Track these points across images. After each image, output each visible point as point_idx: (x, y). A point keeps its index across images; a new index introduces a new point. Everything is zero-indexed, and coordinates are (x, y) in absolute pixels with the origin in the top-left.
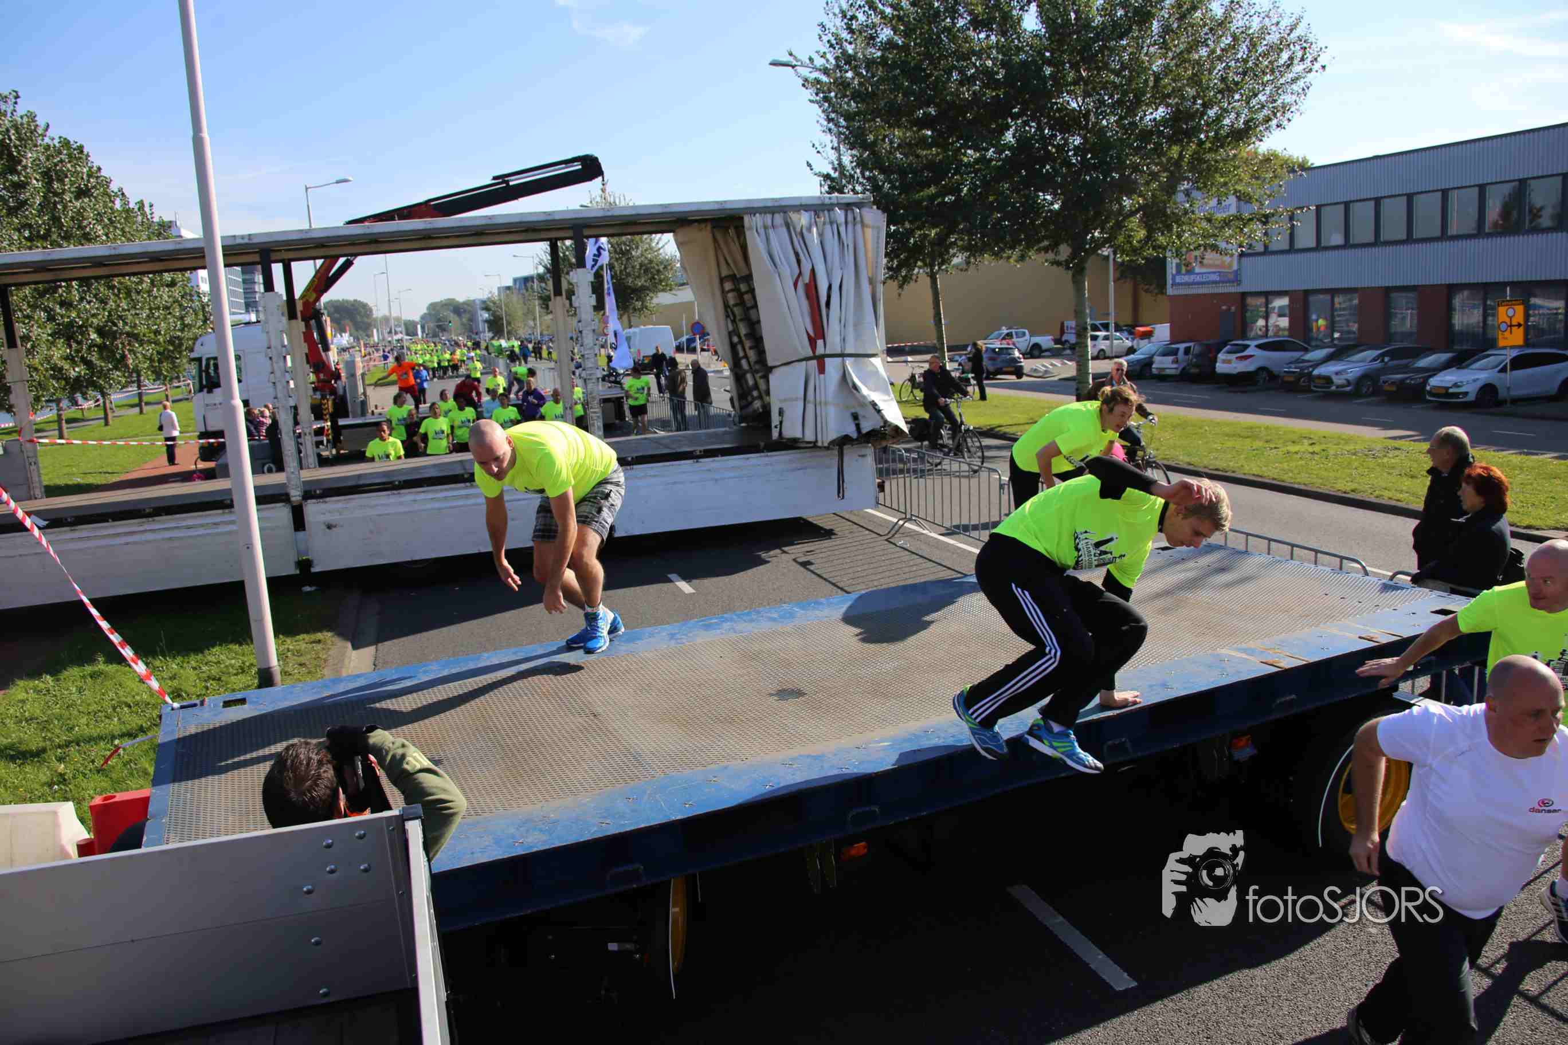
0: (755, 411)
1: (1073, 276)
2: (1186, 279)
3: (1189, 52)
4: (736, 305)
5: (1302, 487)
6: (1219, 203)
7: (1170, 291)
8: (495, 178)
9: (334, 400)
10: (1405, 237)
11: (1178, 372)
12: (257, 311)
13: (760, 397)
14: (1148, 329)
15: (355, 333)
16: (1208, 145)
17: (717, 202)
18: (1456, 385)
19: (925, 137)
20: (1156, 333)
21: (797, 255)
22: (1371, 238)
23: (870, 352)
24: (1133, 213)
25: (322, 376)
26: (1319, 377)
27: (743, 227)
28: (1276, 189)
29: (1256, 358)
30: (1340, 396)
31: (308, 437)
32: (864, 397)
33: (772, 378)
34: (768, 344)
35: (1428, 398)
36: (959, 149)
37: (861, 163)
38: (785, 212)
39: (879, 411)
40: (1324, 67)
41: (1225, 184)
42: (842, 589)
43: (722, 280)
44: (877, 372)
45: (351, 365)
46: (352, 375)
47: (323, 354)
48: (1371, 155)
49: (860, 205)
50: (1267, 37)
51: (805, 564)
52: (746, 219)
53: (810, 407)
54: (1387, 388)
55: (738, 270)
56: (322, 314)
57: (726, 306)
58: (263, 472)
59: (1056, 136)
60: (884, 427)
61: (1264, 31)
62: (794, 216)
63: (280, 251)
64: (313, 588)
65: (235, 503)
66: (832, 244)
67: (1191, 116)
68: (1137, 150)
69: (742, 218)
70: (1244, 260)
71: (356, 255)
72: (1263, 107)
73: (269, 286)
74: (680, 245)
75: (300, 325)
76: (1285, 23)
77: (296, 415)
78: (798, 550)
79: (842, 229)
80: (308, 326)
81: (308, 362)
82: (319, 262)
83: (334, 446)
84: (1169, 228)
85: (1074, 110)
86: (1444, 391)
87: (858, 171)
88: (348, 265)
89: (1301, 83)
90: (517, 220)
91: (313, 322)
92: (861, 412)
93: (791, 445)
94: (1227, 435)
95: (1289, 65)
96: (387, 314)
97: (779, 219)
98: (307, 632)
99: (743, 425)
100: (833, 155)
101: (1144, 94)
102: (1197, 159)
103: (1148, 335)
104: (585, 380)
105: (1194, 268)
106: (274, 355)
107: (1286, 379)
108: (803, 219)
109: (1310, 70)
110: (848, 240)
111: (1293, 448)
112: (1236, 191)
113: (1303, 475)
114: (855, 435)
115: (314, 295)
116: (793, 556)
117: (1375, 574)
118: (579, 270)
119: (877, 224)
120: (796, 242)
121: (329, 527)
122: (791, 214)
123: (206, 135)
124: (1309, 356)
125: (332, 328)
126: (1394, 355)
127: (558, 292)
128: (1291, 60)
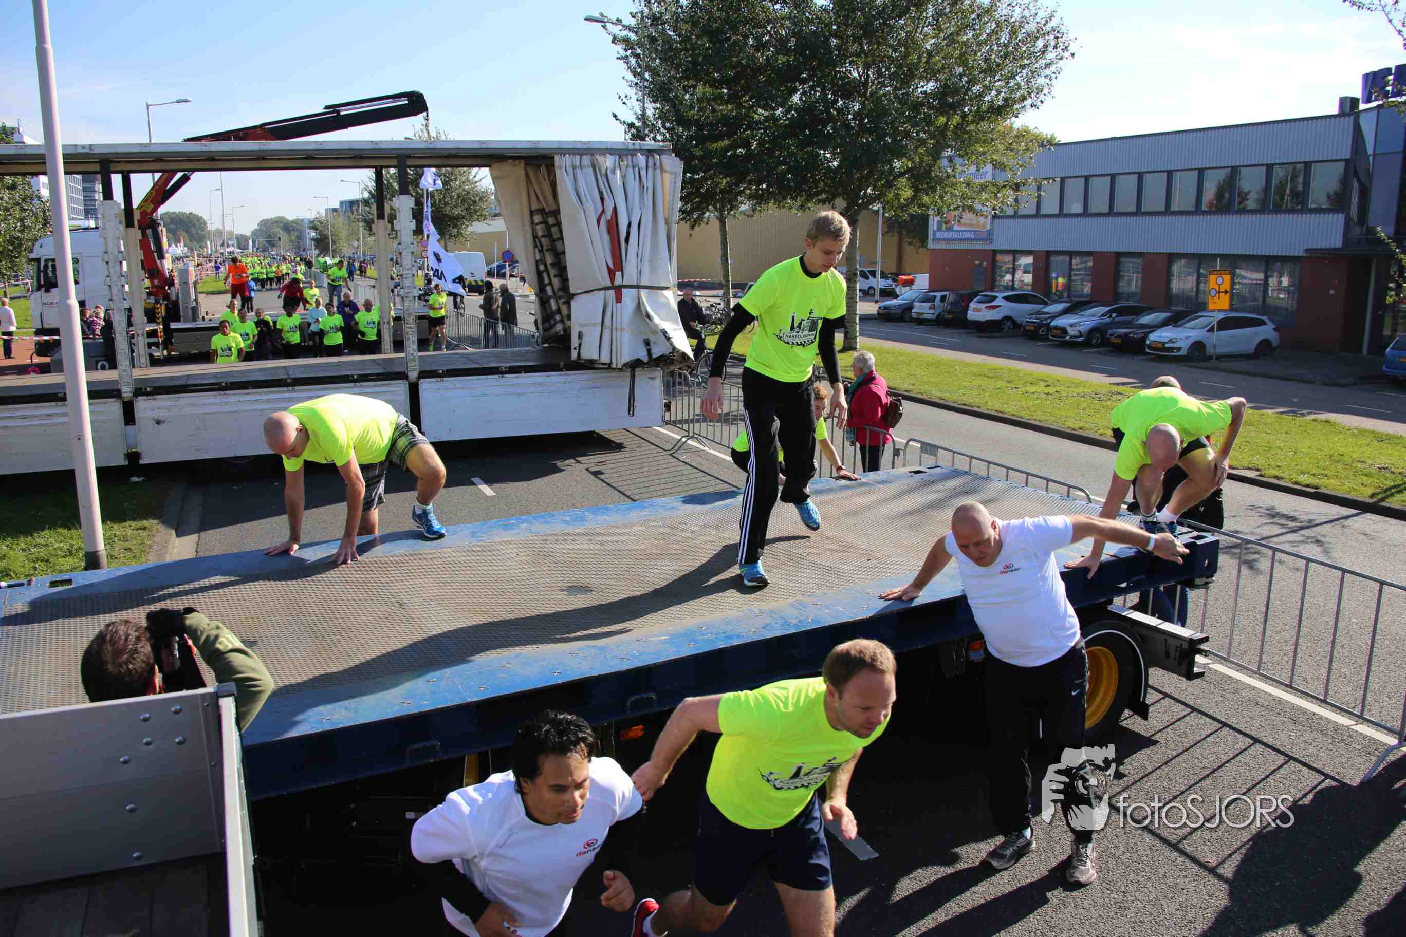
0: (557, 333)
2: (946, 235)
3: (958, 35)
4: (542, 237)
5: (1038, 423)
6: (978, 170)
7: (931, 245)
8: (326, 107)
9: (167, 306)
10: (1133, 208)
11: (934, 317)
12: (96, 218)
13: (562, 321)
14: (910, 277)
15: (188, 242)
16: (970, 118)
17: (532, 142)
18: (1171, 341)
19: (721, 96)
20: (917, 282)
21: (601, 193)
22: (1105, 209)
23: (662, 285)
24: (901, 175)
25: (156, 282)
26: (1056, 328)
27: (553, 165)
28: (1028, 160)
29: (1003, 308)
31: (141, 338)
32: (656, 325)
33: (573, 304)
34: (571, 274)
35: (1147, 351)
36: (751, 107)
37: (663, 116)
38: (592, 155)
39: (669, 339)
40: (1073, 55)
41: (984, 153)
42: (628, 497)
43: (532, 213)
44: (669, 303)
45: (184, 273)
46: (185, 283)
47: (158, 262)
48: (1109, 136)
49: (660, 152)
50: (1026, 26)
51: (596, 474)
52: (557, 158)
53: (607, 333)
54: (1114, 340)
55: (547, 206)
56: (159, 224)
57: (535, 237)
58: (97, 369)
59: (836, 101)
60: (672, 353)
61: (1024, 21)
62: (600, 159)
63: (120, 162)
64: (141, 479)
65: (68, 397)
66: (633, 185)
67: (956, 91)
68: (909, 119)
69: (553, 158)
70: (996, 221)
71: (192, 171)
72: (1019, 88)
73: (107, 193)
74: (495, 179)
76: (1042, 14)
77: (130, 317)
78: (591, 461)
79: (643, 173)
80: (144, 234)
81: (143, 268)
82: (158, 175)
83: (166, 348)
84: (934, 190)
85: (855, 78)
86: (1160, 346)
87: (660, 122)
88: (184, 180)
89: (1053, 68)
90: (346, 147)
91: (149, 232)
92: (652, 339)
93: (588, 365)
94: (975, 375)
95: (1043, 52)
96: (221, 228)
97: (586, 160)
98: (134, 519)
99: (545, 345)
100: (637, 107)
101: (917, 70)
102: (960, 129)
103: (910, 283)
104: (402, 298)
105: (952, 226)
106: (110, 260)
107: (1028, 328)
108: (608, 162)
109: (1061, 59)
110: (648, 183)
111: (1032, 389)
112: (992, 160)
113: (1039, 413)
114: (646, 359)
115: (152, 206)
116: (586, 466)
117: (1097, 502)
118: (401, 197)
119: (675, 170)
120: (600, 182)
121: (158, 422)
122: (598, 157)
123: (49, 46)
124: (1048, 309)
125: (167, 238)
126: (1121, 311)
127: (381, 216)
128: (1046, 47)
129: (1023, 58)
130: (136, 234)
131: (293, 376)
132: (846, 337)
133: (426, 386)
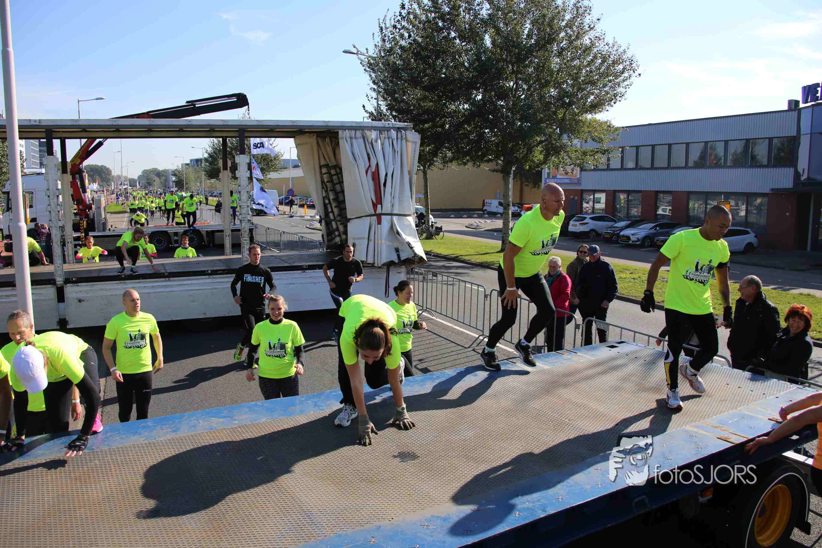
0: (336, 243)
1: (503, 177)
4: (328, 182)
8: (187, 102)
9: (87, 221)
10: (666, 166)
15: (101, 183)
17: (324, 121)
21: (368, 155)
22: (650, 166)
23: (406, 214)
25: (81, 207)
26: (623, 236)
27: (338, 137)
29: (590, 225)
30: (634, 246)
32: (403, 239)
33: (348, 224)
34: (348, 205)
38: (362, 131)
39: (412, 248)
40: (640, 75)
43: (321, 167)
44: (410, 225)
45: (98, 201)
46: (99, 208)
47: (82, 194)
48: (647, 123)
49: (405, 129)
52: (340, 133)
53: (371, 244)
54: (658, 243)
55: (332, 163)
56: (83, 172)
57: (323, 182)
60: (413, 257)
61: (610, 54)
62: (368, 133)
63: (59, 132)
66: (388, 150)
69: (338, 132)
70: (583, 173)
71: (106, 138)
73: (50, 152)
74: (297, 146)
77: (63, 231)
79: (395, 141)
80: (74, 178)
81: (73, 198)
82: (84, 141)
87: (389, 112)
88: (100, 144)
89: (627, 83)
90: (206, 123)
91: (77, 176)
92: (401, 248)
95: (622, 72)
96: (120, 174)
97: (359, 134)
99: (328, 250)
100: (374, 102)
105: (556, 176)
106: (51, 194)
107: (606, 236)
108: (372, 135)
109: (633, 76)
110: (398, 148)
114: (396, 261)
115: (79, 160)
118: (240, 155)
119: (415, 140)
120: (368, 147)
121: (80, 301)
122: (366, 131)
124: (616, 225)
125: (89, 181)
126: (661, 226)
127: (225, 168)
128: (624, 69)
129: (611, 75)
130: (69, 177)
131: (169, 271)
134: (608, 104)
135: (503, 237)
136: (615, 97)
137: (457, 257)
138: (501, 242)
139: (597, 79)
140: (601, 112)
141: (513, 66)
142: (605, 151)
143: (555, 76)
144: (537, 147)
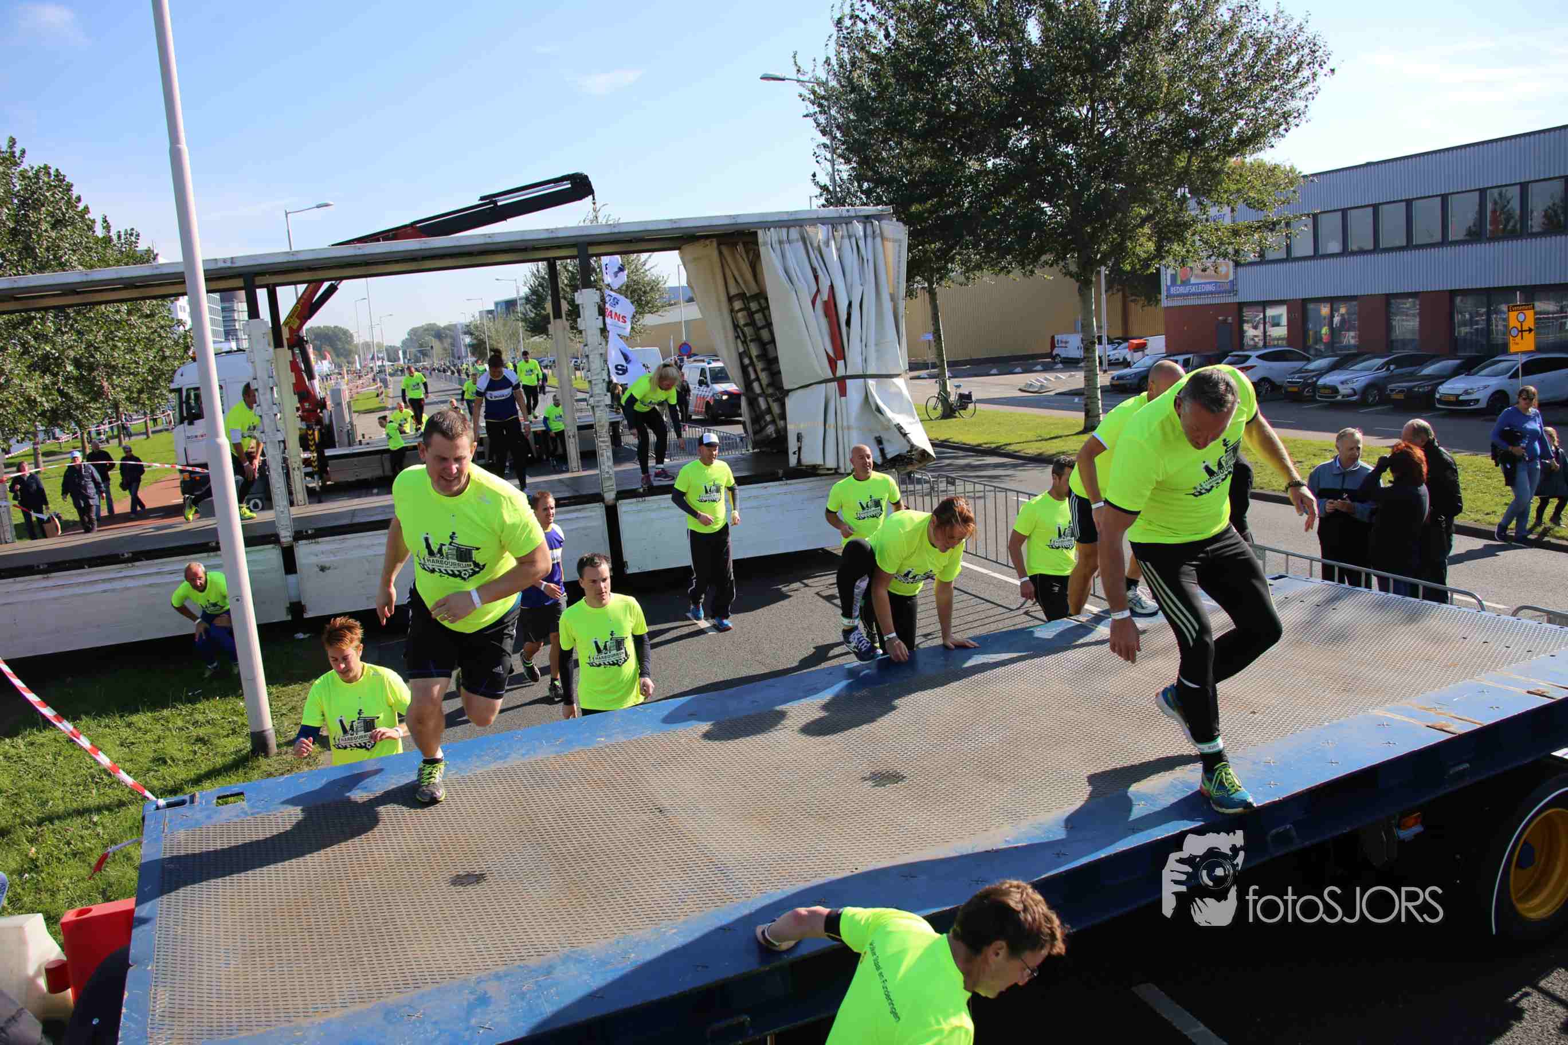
0: (768, 436)
1: (1079, 288)
2: (1182, 290)
4: (744, 325)
6: (1233, 210)
7: (1165, 303)
8: (482, 198)
9: (320, 431)
10: (1404, 244)
12: (238, 340)
13: (775, 422)
14: (1142, 341)
15: (336, 360)
16: (1214, 154)
18: (1466, 392)
20: (1149, 345)
21: (814, 270)
22: (1371, 247)
23: (893, 372)
24: (1144, 220)
25: (308, 405)
26: (1325, 387)
27: (756, 243)
29: (1260, 369)
30: (1346, 405)
32: (889, 420)
33: (787, 400)
34: (783, 366)
35: (1439, 405)
36: (960, 162)
37: (859, 177)
38: (801, 226)
39: (905, 435)
40: (1332, 71)
41: (1239, 191)
43: (730, 299)
44: (900, 394)
45: (337, 392)
47: (308, 383)
49: (879, 217)
50: (1275, 41)
52: (761, 234)
53: (831, 433)
54: (1394, 396)
55: (749, 288)
56: (306, 341)
57: (736, 326)
60: (910, 451)
61: (1272, 35)
62: (811, 230)
63: (264, 275)
64: (306, 635)
65: (221, 545)
66: (851, 259)
69: (755, 233)
70: (1240, 270)
71: (341, 279)
72: (1271, 115)
73: (253, 313)
74: (685, 263)
75: (285, 354)
76: (1291, 26)
77: (284, 449)
78: (821, 583)
79: (861, 243)
80: (293, 354)
81: (293, 392)
82: (303, 288)
83: (321, 478)
86: (1454, 399)
87: (855, 184)
88: (333, 289)
89: (1309, 88)
90: (520, 238)
91: (298, 351)
92: (885, 435)
93: (811, 472)
95: (1298, 69)
96: (369, 340)
97: (794, 233)
99: (755, 450)
103: (1142, 347)
104: (593, 408)
105: (1188, 279)
107: (1290, 389)
108: (820, 233)
109: (1319, 76)
110: (867, 254)
115: (299, 320)
116: (817, 590)
118: (583, 291)
119: (897, 236)
120: (813, 256)
121: (323, 569)
122: (808, 228)
123: (184, 146)
124: (1309, 366)
125: (315, 357)
126: (1399, 362)
127: (558, 315)
128: (1300, 63)
129: (1274, 78)
132: (1087, 415)
133: (627, 509)
134: (1274, 134)
135: (1086, 405)
136: (1286, 119)
137: (998, 447)
138: (1083, 414)
139: (1249, 88)
140: (1261, 149)
141: (1082, 77)
142: (1274, 224)
143: (1164, 90)
144: (1142, 228)
